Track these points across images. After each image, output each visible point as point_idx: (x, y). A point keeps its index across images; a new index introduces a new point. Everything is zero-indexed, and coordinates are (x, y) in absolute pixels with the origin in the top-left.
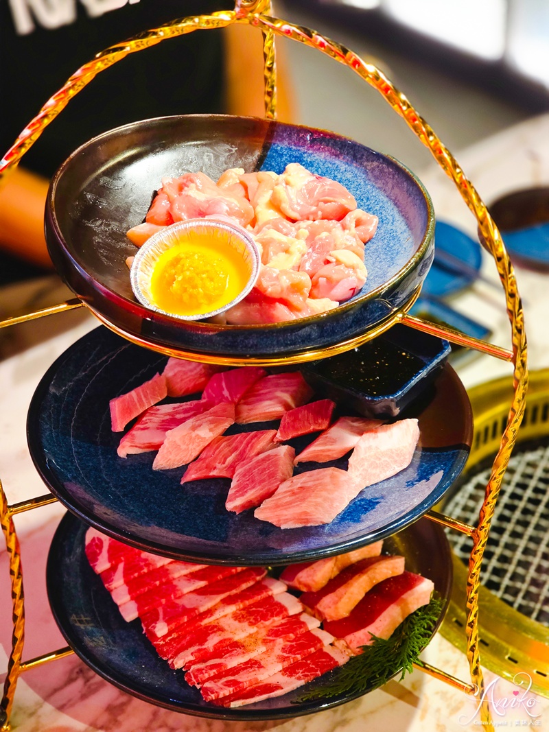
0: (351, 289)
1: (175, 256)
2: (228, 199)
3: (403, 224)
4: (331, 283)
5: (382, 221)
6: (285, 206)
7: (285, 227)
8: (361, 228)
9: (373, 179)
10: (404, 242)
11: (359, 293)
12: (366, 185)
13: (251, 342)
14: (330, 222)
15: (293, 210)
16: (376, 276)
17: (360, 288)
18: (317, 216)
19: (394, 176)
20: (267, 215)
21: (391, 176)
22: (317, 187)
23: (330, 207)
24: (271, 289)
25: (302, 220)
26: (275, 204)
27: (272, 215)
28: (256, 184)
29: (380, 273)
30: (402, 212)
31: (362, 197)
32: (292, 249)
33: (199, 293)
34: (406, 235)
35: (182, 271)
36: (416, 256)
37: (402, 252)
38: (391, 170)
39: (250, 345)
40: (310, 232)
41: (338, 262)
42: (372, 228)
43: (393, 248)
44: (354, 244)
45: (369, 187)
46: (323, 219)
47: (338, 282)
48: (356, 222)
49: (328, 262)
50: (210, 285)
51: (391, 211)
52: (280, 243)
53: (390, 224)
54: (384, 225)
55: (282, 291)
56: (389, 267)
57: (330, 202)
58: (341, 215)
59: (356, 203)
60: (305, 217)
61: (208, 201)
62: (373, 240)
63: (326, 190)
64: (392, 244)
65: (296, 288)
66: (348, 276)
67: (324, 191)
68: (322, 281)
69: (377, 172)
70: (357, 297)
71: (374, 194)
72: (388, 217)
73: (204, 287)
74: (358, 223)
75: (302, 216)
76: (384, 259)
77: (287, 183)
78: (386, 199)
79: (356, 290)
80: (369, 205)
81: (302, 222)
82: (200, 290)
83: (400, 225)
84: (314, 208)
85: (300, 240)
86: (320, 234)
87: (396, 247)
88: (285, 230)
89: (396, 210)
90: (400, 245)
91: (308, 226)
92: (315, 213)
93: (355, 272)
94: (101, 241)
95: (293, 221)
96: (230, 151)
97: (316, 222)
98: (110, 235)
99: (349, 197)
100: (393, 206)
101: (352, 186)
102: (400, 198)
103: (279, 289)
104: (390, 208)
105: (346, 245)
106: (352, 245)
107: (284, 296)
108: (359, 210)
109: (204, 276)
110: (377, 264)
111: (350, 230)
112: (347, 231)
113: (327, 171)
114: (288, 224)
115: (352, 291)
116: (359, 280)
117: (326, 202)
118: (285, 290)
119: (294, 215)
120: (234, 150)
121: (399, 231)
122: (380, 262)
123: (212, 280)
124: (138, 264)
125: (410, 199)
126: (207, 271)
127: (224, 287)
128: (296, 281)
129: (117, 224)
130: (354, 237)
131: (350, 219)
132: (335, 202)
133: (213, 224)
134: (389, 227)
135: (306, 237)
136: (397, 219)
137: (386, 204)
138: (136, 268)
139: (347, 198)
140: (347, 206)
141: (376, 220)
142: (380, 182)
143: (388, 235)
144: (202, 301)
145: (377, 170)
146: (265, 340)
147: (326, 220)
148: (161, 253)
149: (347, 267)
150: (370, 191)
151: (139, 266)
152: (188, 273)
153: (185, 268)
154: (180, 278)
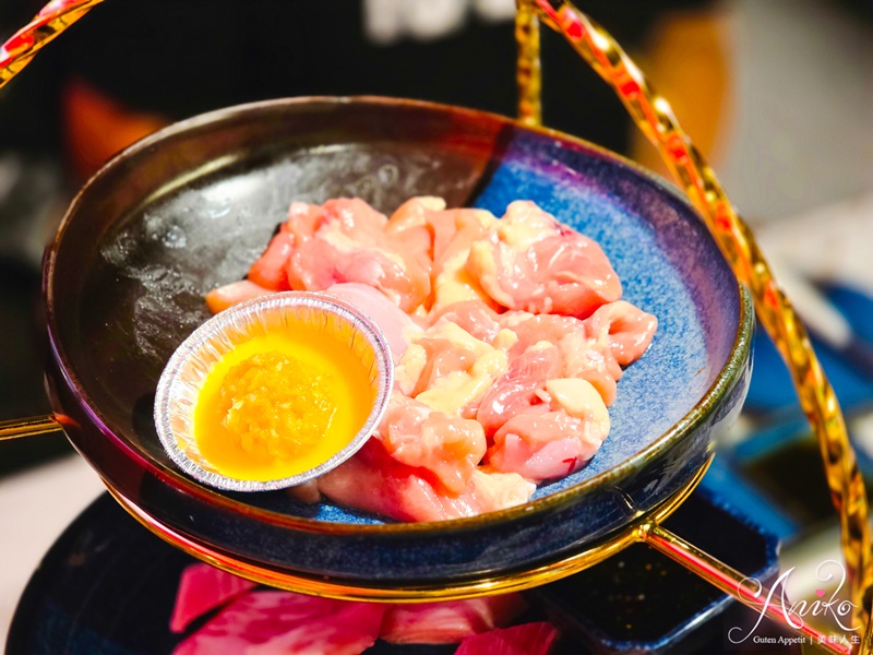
0: (565, 461)
1: (246, 358)
2: (388, 255)
3: (699, 338)
4: (528, 447)
5: (663, 327)
6: (488, 279)
7: (480, 319)
8: (622, 336)
9: (664, 246)
10: (691, 375)
11: (585, 467)
12: (652, 254)
13: (331, 556)
14: (565, 319)
15: (504, 289)
16: (625, 437)
17: (587, 458)
18: (543, 306)
19: (698, 246)
20: (453, 292)
21: (693, 245)
22: (557, 248)
23: (569, 293)
24: (403, 450)
25: (517, 310)
26: (471, 275)
27: (462, 293)
28: (451, 230)
29: (633, 432)
30: (701, 315)
31: (640, 277)
32: (477, 367)
33: (270, 436)
34: (698, 361)
35: (246, 393)
36: (692, 416)
37: (684, 395)
38: (695, 233)
39: (327, 561)
40: (520, 337)
41: (555, 406)
42: (641, 340)
43: (671, 384)
44: (601, 368)
45: (656, 259)
46: (552, 313)
47: (541, 445)
48: (612, 325)
49: (536, 401)
50: (293, 424)
51: (684, 310)
52: (461, 352)
53: (677, 334)
54: (667, 336)
55: (424, 455)
56: (653, 421)
57: (571, 281)
58: (586, 309)
59: (620, 289)
60: (522, 305)
61: (353, 255)
62: (641, 362)
63: (573, 258)
64: (670, 376)
65: (452, 452)
66: (566, 434)
67: (567, 260)
68: (512, 440)
69: (672, 234)
70: (577, 476)
71: (661, 273)
72: (676, 320)
73: (281, 428)
74: (616, 328)
75: (517, 302)
76: (649, 404)
77: (502, 238)
78: (679, 286)
79: (577, 462)
80: (648, 293)
81: (514, 313)
82: (273, 433)
83: (693, 340)
84: (539, 291)
85: (497, 352)
86: (535, 344)
87: (675, 383)
88: (478, 327)
89: (692, 309)
90: (684, 381)
91: (522, 324)
92: (539, 300)
93: (581, 428)
94: (151, 307)
95: (502, 309)
96: (428, 166)
97: (538, 318)
98: (175, 298)
99: (609, 276)
100: (689, 301)
101: (628, 253)
102: (703, 289)
103: (417, 450)
104: (684, 304)
105: (584, 367)
106: (595, 370)
107: (429, 466)
108: (623, 302)
109: (286, 406)
110: (635, 410)
111: (597, 339)
112: (592, 342)
113: (589, 220)
114: (488, 314)
115: (568, 465)
116: (586, 444)
117: (563, 281)
118: (430, 453)
119: (504, 298)
120: (436, 164)
121: (689, 352)
122: (642, 408)
123: (299, 414)
124: (178, 365)
125: (718, 293)
126: (294, 397)
127: (322, 431)
128: (455, 438)
129: (195, 278)
130: (603, 353)
131: (602, 320)
132: (579, 283)
133: (327, 306)
134: (673, 340)
135: (511, 345)
136: (691, 327)
137: (678, 296)
138: (174, 372)
139: (604, 279)
140: (600, 293)
141: (652, 324)
142: (675, 252)
143: (669, 357)
144: (276, 452)
145: (673, 229)
146: (357, 554)
147: (556, 316)
148: (229, 348)
149: (570, 414)
150: (657, 267)
151: (180, 371)
152: (253, 398)
153: (252, 387)
154: (238, 405)
